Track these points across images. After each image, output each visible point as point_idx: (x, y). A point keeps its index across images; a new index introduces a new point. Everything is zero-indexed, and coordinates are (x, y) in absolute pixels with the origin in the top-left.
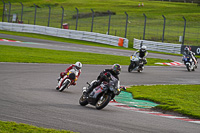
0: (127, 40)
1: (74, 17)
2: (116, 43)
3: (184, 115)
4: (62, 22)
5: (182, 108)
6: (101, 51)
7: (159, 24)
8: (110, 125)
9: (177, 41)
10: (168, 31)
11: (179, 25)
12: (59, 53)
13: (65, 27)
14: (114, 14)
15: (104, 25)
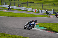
0: (37, 10)
1: (22, 4)
2: (34, 11)
3: (54, 31)
4: (18, 5)
5: (53, 30)
6: (30, 13)
7: (47, 5)
8: (32, 34)
9: (52, 10)
10: (49, 8)
11: (52, 6)
12: (18, 14)
13: (19, 6)
14: (34, 3)
15: (31, 6)
